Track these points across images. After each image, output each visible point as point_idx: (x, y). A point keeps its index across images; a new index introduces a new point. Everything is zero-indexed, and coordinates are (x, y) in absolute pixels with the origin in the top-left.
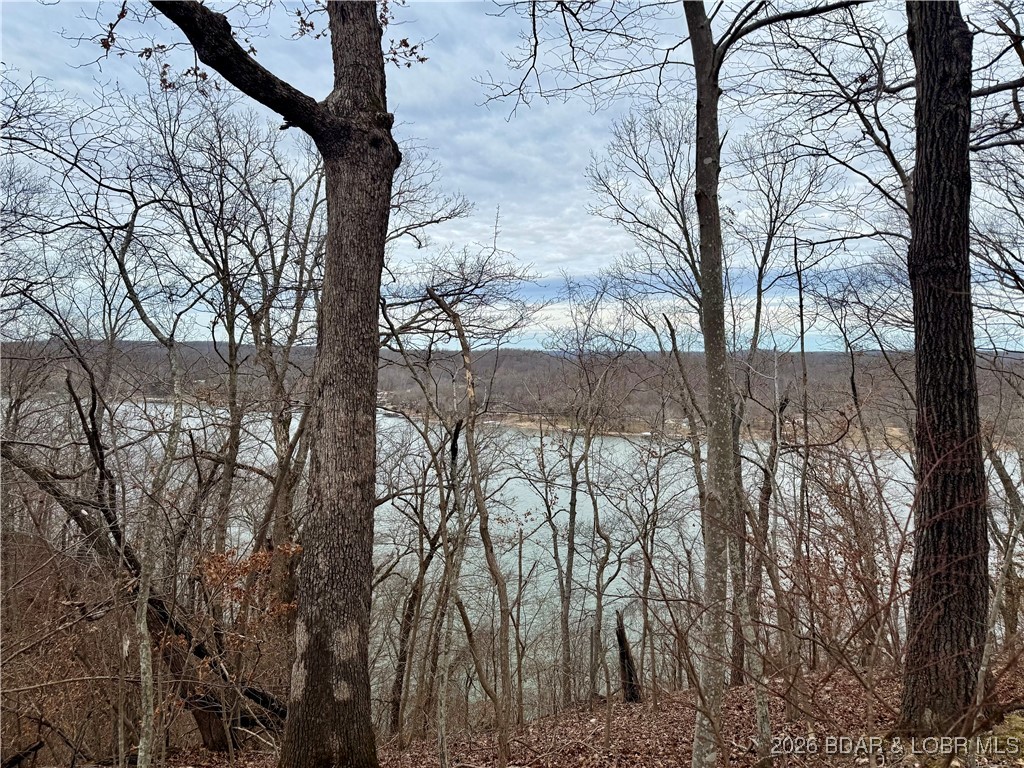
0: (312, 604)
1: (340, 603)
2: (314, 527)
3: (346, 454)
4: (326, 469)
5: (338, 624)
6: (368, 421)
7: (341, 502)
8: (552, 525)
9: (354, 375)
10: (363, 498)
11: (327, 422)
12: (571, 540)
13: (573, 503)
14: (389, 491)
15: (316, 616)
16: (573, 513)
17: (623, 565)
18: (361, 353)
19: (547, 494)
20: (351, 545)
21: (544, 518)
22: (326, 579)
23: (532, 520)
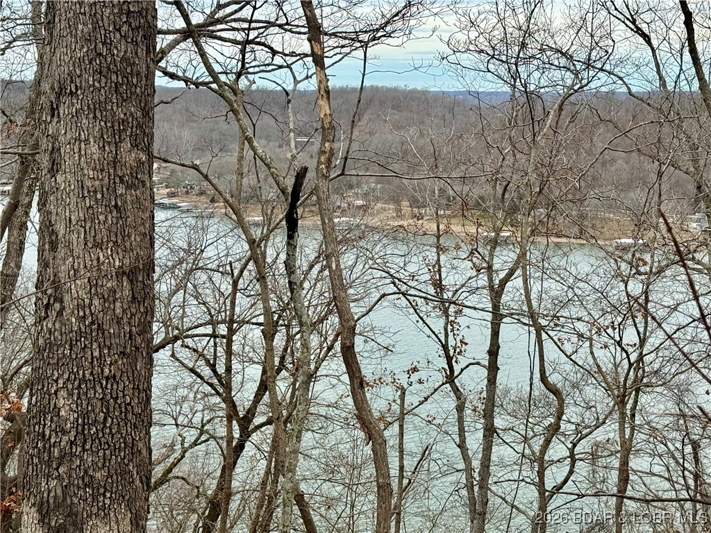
0: (48, 476)
1: (98, 475)
2: (50, 345)
3: (102, 218)
4: (69, 245)
5: (95, 510)
6: (140, 162)
7: (96, 302)
8: (456, 390)
9: (114, 77)
10: (134, 298)
11: (68, 162)
12: (488, 415)
13: (494, 352)
14: (167, 333)
15: (55, 497)
16: (493, 368)
17: (578, 463)
18: (125, 37)
19: (447, 336)
20: (114, 377)
21: (440, 378)
22: (73, 433)
23: (420, 382)
